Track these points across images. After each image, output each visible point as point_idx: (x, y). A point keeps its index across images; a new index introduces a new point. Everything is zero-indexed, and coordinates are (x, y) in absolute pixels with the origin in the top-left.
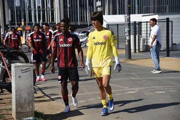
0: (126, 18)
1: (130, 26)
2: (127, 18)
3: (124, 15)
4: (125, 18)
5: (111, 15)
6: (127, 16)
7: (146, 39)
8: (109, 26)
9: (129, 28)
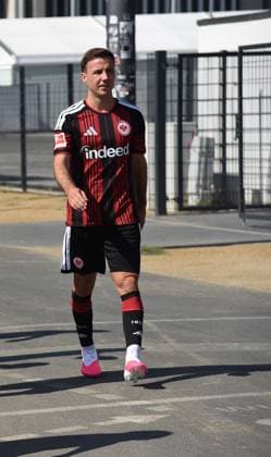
0: (113, 31)
1: (134, 73)
2: (118, 35)
3: (103, 19)
4: (109, 36)
5: (39, 16)
6: (118, 25)
7: (217, 141)
8: (26, 72)
9: (131, 85)
